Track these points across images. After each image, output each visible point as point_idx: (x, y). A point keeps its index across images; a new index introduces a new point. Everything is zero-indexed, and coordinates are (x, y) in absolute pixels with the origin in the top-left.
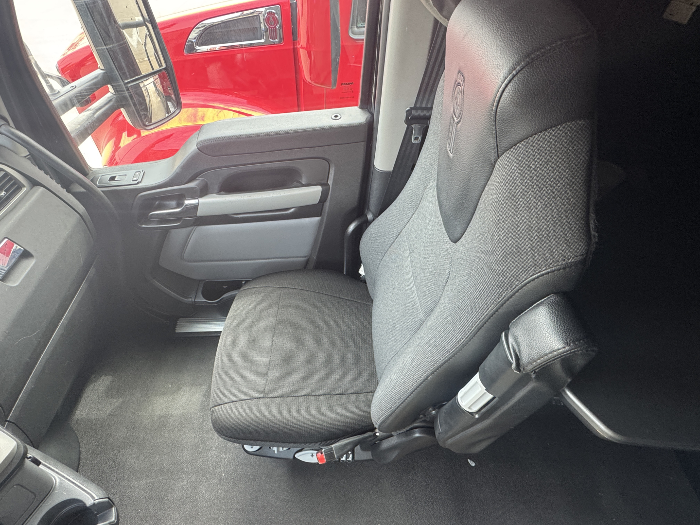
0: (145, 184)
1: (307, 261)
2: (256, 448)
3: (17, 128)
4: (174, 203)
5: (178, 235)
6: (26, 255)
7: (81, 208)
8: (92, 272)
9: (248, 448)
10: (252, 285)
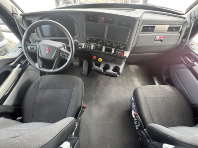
0: (195, 51)
1: (193, 105)
2: (133, 100)
3: (194, 22)
4: (193, 60)
5: (182, 65)
6: (162, 41)
7: (179, 43)
8: (162, 53)
9: (132, 98)
10: (176, 89)
